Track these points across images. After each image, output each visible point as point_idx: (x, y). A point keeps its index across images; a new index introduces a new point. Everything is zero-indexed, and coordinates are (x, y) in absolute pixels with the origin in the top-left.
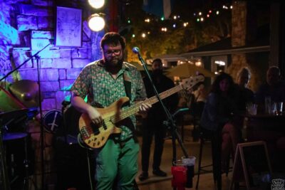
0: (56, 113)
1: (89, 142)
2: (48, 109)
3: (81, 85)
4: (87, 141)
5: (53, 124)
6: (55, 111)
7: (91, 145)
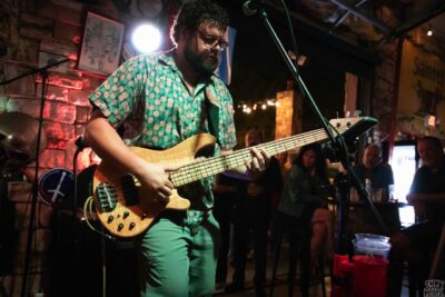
0: (64, 174)
1: (110, 220)
2: (51, 166)
3: (118, 94)
4: (104, 217)
5: (57, 192)
6: (62, 171)
7: (113, 228)
